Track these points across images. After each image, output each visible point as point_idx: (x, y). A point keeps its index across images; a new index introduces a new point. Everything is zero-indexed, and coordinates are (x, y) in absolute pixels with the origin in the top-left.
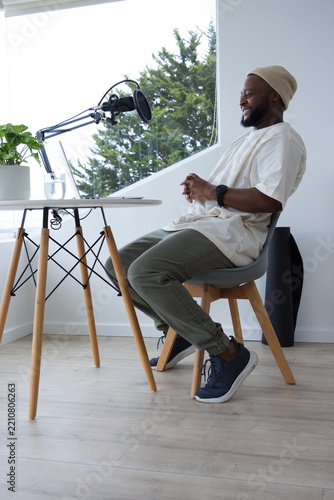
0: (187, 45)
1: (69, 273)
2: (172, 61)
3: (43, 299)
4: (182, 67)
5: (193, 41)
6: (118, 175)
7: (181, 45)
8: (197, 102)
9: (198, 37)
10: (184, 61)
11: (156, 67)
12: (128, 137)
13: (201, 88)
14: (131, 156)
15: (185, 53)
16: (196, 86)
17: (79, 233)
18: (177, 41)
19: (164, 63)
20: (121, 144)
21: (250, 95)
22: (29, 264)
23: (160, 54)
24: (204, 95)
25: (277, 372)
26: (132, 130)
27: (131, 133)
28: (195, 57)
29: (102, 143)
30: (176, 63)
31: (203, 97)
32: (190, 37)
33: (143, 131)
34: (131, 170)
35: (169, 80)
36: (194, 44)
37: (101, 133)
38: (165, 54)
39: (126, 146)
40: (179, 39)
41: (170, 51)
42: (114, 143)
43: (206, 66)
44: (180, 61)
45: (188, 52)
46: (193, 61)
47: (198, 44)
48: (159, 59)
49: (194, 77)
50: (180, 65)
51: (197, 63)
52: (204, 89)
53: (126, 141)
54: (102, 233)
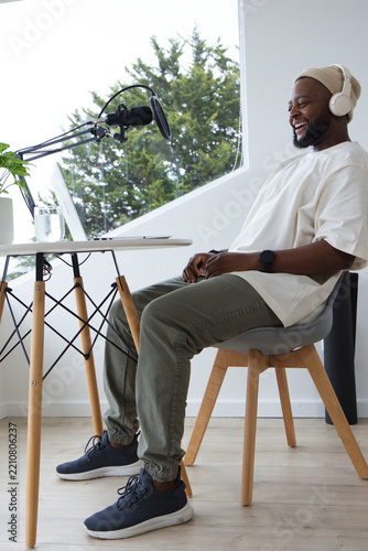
0: (167, 56)
1: (70, 344)
2: (149, 74)
3: (40, 378)
4: (161, 81)
5: (174, 50)
6: (87, 210)
7: (161, 56)
8: (182, 122)
9: (180, 47)
10: (164, 74)
11: (130, 82)
12: (98, 165)
13: (185, 105)
14: (101, 187)
15: (165, 66)
16: (179, 103)
17: (79, 285)
18: (155, 51)
19: (139, 77)
20: (89, 173)
21: (305, 103)
22: (17, 330)
23: (135, 67)
24: (189, 113)
25: (346, 462)
26: (103, 156)
27: (102, 159)
28: (177, 69)
29: (66, 173)
30: (155, 77)
31: (188, 116)
32: (171, 46)
33: (116, 158)
34: (102, 204)
35: (146, 96)
36: (175, 55)
37: (66, 160)
38: (141, 66)
39: (96, 176)
40: (157, 48)
41: (147, 63)
42: (82, 173)
43: (190, 81)
44: (159, 75)
45: (168, 65)
46: (175, 74)
47: (180, 53)
48: (134, 72)
49: (177, 93)
50: (159, 79)
51: (179, 77)
52: (189, 107)
53: (95, 170)
54: (114, 285)
